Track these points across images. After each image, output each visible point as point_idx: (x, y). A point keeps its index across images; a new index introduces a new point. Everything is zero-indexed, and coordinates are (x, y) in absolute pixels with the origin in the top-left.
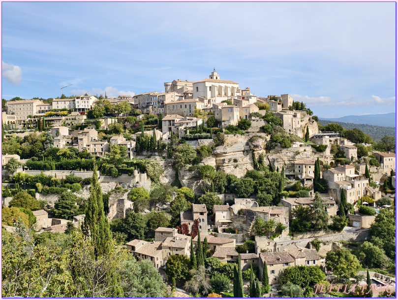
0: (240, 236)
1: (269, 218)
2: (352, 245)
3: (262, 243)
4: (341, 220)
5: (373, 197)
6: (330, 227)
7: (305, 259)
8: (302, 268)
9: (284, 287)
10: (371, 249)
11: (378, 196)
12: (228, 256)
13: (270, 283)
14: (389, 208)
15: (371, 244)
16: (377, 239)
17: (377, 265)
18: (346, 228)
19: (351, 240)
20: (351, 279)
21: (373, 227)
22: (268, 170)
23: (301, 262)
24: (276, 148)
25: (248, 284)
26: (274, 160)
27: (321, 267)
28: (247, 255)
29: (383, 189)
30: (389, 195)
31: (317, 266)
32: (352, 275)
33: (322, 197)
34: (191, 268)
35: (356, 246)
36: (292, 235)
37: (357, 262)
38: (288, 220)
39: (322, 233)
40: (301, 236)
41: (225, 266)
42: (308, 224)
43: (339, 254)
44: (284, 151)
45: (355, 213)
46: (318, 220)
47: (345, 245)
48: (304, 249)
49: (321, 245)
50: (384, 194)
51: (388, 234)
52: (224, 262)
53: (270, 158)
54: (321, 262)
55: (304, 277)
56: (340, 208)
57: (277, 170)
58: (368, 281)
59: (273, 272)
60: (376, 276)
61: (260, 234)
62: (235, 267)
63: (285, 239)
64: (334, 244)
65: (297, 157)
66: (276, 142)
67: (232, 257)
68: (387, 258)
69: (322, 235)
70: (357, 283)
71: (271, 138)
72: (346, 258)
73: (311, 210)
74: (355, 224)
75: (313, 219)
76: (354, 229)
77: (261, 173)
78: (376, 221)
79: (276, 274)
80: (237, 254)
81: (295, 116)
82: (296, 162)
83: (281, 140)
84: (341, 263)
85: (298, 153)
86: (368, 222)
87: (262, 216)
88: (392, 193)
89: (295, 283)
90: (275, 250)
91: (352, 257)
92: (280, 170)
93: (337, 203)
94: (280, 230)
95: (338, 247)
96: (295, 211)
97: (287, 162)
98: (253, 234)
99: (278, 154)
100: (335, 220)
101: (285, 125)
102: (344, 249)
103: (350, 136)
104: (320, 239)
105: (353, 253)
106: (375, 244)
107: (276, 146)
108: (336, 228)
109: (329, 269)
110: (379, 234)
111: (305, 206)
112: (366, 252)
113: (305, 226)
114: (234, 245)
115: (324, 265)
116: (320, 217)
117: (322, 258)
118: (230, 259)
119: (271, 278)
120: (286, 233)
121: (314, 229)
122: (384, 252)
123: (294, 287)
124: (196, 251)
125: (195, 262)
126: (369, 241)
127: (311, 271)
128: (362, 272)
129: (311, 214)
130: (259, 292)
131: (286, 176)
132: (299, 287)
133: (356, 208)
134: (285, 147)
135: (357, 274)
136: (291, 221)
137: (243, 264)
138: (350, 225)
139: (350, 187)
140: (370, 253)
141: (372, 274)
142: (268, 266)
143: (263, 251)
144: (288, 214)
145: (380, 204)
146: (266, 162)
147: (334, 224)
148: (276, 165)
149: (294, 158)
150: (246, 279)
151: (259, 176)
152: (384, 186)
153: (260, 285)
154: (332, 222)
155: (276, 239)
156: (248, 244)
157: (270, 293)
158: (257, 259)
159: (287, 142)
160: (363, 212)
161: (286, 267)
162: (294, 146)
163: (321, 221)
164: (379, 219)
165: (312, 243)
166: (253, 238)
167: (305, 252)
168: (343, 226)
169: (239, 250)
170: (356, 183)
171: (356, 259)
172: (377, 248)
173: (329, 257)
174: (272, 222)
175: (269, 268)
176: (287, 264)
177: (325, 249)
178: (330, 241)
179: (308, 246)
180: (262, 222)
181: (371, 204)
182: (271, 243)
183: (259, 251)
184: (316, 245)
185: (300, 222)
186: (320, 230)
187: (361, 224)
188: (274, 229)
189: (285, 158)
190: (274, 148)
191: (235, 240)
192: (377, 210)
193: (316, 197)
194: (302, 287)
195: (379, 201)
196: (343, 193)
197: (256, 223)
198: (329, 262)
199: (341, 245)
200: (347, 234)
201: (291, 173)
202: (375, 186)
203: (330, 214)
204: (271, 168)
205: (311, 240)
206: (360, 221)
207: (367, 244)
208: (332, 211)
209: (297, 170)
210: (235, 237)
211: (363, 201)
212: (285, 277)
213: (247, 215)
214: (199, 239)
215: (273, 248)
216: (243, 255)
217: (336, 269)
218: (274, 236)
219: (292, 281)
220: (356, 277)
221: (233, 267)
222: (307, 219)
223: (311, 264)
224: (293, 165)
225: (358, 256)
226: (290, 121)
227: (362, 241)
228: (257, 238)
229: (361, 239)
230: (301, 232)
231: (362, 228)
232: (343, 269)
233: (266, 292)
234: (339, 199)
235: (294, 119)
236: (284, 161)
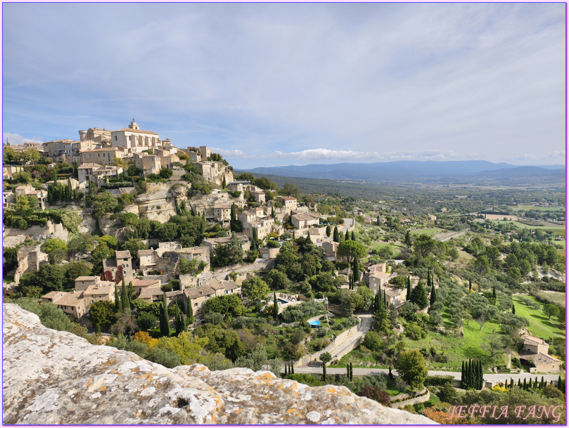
0: (165, 276)
1: (192, 257)
2: (263, 273)
3: (185, 280)
4: (253, 254)
5: (277, 233)
6: (245, 260)
7: (224, 289)
8: (221, 298)
9: (207, 316)
10: (277, 275)
11: (282, 232)
12: (153, 296)
13: (194, 314)
14: (289, 241)
15: (277, 271)
16: (281, 266)
17: (282, 287)
18: (258, 260)
19: (262, 269)
20: (262, 301)
21: (278, 256)
22: (190, 215)
23: (220, 293)
24: (197, 195)
25: (174, 318)
26: (195, 206)
27: (238, 295)
28: (173, 293)
29: (285, 226)
30: (289, 230)
31: (234, 294)
32: (263, 298)
33: (238, 236)
34: (117, 312)
35: (265, 273)
36: (213, 270)
37: (266, 287)
38: (209, 258)
39: (238, 266)
40: (220, 270)
41: (151, 305)
42: (227, 259)
43: (252, 282)
44: (204, 197)
45: (264, 247)
46: (234, 255)
47: (257, 274)
48: (223, 281)
49: (238, 276)
50: (286, 230)
51: (290, 261)
52: (151, 302)
53: (192, 203)
54: (238, 291)
55: (223, 305)
56: (252, 244)
57: (199, 214)
58: (275, 301)
59: (196, 304)
60: (281, 296)
61: (184, 272)
62: (161, 305)
63: (207, 274)
64: (248, 274)
65: (216, 202)
66: (196, 189)
67: (158, 296)
68: (289, 281)
69: (238, 268)
70: (267, 303)
71: (192, 186)
72: (258, 284)
73: (228, 248)
74: (264, 256)
75: (230, 255)
76: (264, 260)
77: (184, 218)
78: (280, 251)
79: (200, 306)
80: (162, 293)
81: (213, 166)
82: (215, 207)
83: (201, 187)
84: (254, 289)
85: (216, 199)
86: (274, 253)
87: (185, 256)
88: (292, 229)
89: (216, 311)
90: (198, 285)
91: (262, 282)
92: (202, 214)
93: (250, 240)
94: (202, 267)
95: (252, 276)
96: (215, 250)
97: (207, 207)
98: (178, 273)
99: (199, 200)
100: (249, 254)
101: (204, 174)
102: (256, 276)
103: (260, 183)
104: (236, 271)
105: (263, 279)
106: (280, 270)
107: (197, 192)
108: (249, 260)
109: (244, 295)
110: (283, 262)
111: (224, 245)
112: (273, 277)
113: (224, 261)
114: (160, 285)
115: (240, 292)
116: (236, 253)
117: (239, 287)
118: (155, 299)
119: (195, 309)
120: (207, 269)
121: (232, 263)
122: (286, 276)
123: (214, 315)
124: (121, 296)
125: (120, 305)
126: (275, 268)
127: (229, 299)
128: (271, 294)
129: (229, 250)
130: (183, 324)
131: (207, 219)
132: (219, 314)
133: (265, 243)
134: (205, 194)
135: (266, 296)
136: (211, 258)
137: (168, 301)
138: (260, 257)
139: (260, 226)
140: (276, 278)
141: (278, 294)
142: (192, 301)
143: (186, 288)
144: (209, 252)
145: (283, 238)
146: (188, 208)
147: (248, 257)
148: (198, 210)
149: (213, 203)
150: (171, 314)
151: (182, 221)
152: (286, 223)
153: (185, 317)
154: (246, 256)
155: (199, 276)
156: (173, 283)
157: (194, 323)
158: (181, 295)
159: (207, 189)
160: (271, 246)
161: (208, 298)
162: (213, 192)
163: (237, 255)
164: (282, 250)
165: (230, 275)
166: (177, 277)
167: (224, 283)
168: (255, 258)
169: (164, 289)
170: (265, 222)
171: (265, 284)
172: (281, 273)
173: (244, 286)
174: (195, 261)
175: (193, 302)
176: (208, 296)
177: (241, 279)
178: (244, 272)
179: (227, 279)
180: (185, 262)
181: (276, 239)
182: (194, 279)
183: (183, 288)
184: (233, 277)
185: (220, 259)
186: (236, 263)
187: (269, 256)
188: (196, 267)
189: (206, 204)
190: (195, 195)
191: (160, 281)
192: (281, 243)
193: (233, 236)
194: (222, 313)
195: (282, 235)
196: (255, 231)
197: (180, 264)
198: (244, 289)
199: (254, 274)
200: (259, 265)
201: (211, 217)
202: (279, 224)
203: (244, 250)
204: (193, 213)
205: (229, 273)
206: (268, 253)
207: (274, 271)
208: (246, 247)
209: (216, 214)
210: (161, 278)
211: (269, 236)
212: (208, 307)
213: (172, 256)
214: (123, 284)
215: (196, 284)
216: (168, 294)
217: (250, 294)
218: (197, 273)
219: (213, 310)
220: (265, 299)
221: (158, 305)
222: (226, 255)
223: (229, 292)
224: (213, 209)
225: (267, 281)
226: (209, 170)
227: (270, 269)
228: (181, 277)
229: (269, 268)
230: (220, 267)
231: (270, 259)
232: (255, 293)
233: (191, 323)
234: (252, 236)
235: (212, 169)
236: (204, 206)
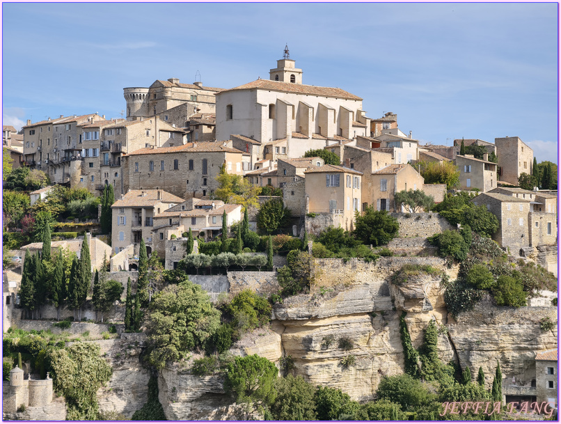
22: (449, 379)
24: (477, 307)
26: (470, 347)
44: (503, 317)
53: (458, 337)
57: (480, 379)
65: (546, 337)
66: (476, 286)
71: (461, 274)
77: (428, 388)
81: (539, 207)
82: (541, 354)
83: (493, 280)
85: (546, 326)
92: (490, 378)
97: (511, 355)
99: (484, 328)
101: (506, 235)
107: (476, 299)
131: (510, 398)
134: (507, 305)
146: (443, 351)
148: (477, 362)
149: (533, 340)
151: (421, 397)
159: (513, 287)
162: (535, 302)
189: (506, 342)
190: (469, 307)
201: (526, 391)
204: (460, 373)
209: (542, 381)
224: (531, 364)
226: (522, 222)
235: (535, 217)
236: (502, 350)
